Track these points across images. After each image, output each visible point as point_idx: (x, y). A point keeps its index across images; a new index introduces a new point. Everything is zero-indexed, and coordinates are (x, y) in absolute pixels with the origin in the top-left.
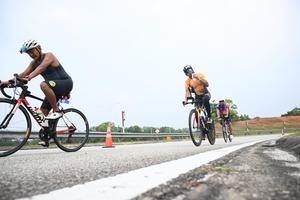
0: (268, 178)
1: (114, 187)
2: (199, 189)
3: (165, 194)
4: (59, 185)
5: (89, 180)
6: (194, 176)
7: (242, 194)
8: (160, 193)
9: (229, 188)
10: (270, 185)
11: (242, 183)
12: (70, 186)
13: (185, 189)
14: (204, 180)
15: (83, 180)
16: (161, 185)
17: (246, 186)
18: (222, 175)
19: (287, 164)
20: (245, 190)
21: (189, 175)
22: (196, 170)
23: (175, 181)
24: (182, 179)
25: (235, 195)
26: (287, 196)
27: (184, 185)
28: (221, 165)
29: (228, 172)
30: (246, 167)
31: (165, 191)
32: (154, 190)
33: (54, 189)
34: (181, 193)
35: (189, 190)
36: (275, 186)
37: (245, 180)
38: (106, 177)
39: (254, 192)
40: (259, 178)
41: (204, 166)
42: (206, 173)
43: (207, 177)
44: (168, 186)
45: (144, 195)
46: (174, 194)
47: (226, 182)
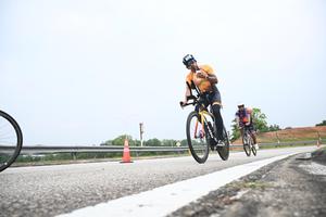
0: (308, 194)
2: (233, 208)
3: (197, 213)
6: (225, 193)
7: (282, 212)
8: (192, 212)
9: (267, 206)
10: (312, 203)
11: (280, 200)
13: (218, 207)
14: (238, 197)
15: (106, 198)
16: (191, 203)
17: (286, 204)
18: (257, 192)
20: (285, 208)
21: (219, 192)
22: (227, 186)
23: (206, 199)
24: (213, 196)
25: (274, 213)
27: (217, 203)
28: (254, 180)
29: (263, 188)
30: (282, 183)
31: (197, 209)
32: (184, 209)
33: (76, 208)
34: (215, 212)
35: (222, 209)
36: (318, 203)
37: (283, 197)
38: (129, 194)
39: (295, 210)
40: (299, 195)
41: (236, 182)
42: (238, 190)
43: (239, 195)
44: (199, 204)
45: (174, 214)
46: (207, 213)
47: (263, 199)
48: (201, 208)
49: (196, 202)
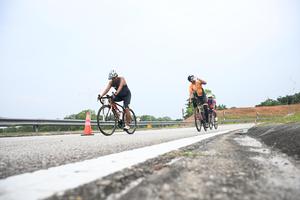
0: (230, 161)
1: (77, 172)
2: (160, 173)
3: (126, 178)
4: (20, 171)
5: (54, 166)
7: (200, 176)
8: (122, 176)
9: (190, 170)
10: (229, 167)
11: (204, 166)
12: (32, 171)
13: (148, 172)
14: (170, 164)
17: (207, 169)
18: (188, 159)
19: (252, 150)
20: (205, 172)
21: (156, 159)
22: (165, 155)
23: (141, 165)
24: (148, 163)
25: (193, 176)
26: (241, 178)
27: (148, 169)
29: (194, 156)
31: (127, 174)
32: (117, 173)
34: (142, 176)
35: (151, 173)
36: (234, 168)
37: (207, 164)
39: (212, 174)
40: (222, 161)
41: (173, 152)
42: (173, 158)
43: (173, 161)
44: (132, 170)
45: (104, 178)
46: (135, 177)
47: (190, 165)
48: (132, 173)
49: (130, 168)
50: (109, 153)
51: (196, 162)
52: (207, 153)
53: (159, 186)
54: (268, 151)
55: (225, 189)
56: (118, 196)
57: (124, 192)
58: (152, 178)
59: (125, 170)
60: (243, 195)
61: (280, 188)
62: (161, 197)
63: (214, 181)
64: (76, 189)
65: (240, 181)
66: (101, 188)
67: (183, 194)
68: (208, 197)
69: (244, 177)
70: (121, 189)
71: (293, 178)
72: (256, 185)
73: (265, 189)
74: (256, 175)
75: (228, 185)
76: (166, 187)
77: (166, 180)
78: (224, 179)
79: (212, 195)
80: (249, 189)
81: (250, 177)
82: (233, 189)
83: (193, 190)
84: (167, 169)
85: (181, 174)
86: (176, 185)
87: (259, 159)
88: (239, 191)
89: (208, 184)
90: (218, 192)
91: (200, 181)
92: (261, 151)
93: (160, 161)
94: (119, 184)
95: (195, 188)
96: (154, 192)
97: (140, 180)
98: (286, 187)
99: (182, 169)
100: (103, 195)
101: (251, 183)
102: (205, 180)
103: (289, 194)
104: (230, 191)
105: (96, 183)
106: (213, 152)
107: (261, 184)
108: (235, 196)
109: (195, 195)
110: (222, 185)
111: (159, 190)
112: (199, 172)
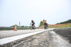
1: (9, 39)
3: (20, 41)
5: (4, 38)
10: (46, 38)
19: (52, 34)
26: (48, 40)
27: (27, 38)
29: (39, 35)
31: (21, 40)
32: (18, 40)
43: (33, 37)
44: (23, 39)
45: (15, 41)
46: (23, 40)
47: (37, 37)
48: (22, 39)
49: (22, 38)
50: (19, 35)
51: (39, 37)
52: (42, 35)
53: (28, 43)
54: (56, 34)
55: (43, 43)
56: (17, 45)
57: (19, 44)
58: (27, 41)
59: (21, 39)
60: (47, 44)
61: (56, 43)
62: (27, 45)
63: (41, 41)
64: (6, 44)
65: (47, 41)
66: (13, 43)
67: (33, 44)
68: (39, 45)
69: (49, 40)
70: (18, 43)
71: (59, 40)
72: (51, 42)
73: (52, 43)
74: (51, 39)
75: (44, 42)
76: (29, 43)
77: (30, 41)
78: (44, 41)
79: (40, 44)
80: (49, 43)
81: (50, 40)
82: (45, 43)
83: (35, 43)
84: (31, 39)
85: (34, 40)
86: (32, 42)
87: (53, 36)
88: (46, 43)
89: (40, 42)
90: (41, 44)
91: (38, 41)
92: (54, 34)
93: (30, 37)
94: (18, 42)
95: (36, 43)
96: (26, 44)
97: (24, 41)
98: (57, 42)
99: (35, 38)
100: (13, 45)
101: (49, 41)
102: (39, 41)
103: (57, 44)
104: (44, 43)
105: (12, 42)
106: (44, 34)
107: (52, 42)
108: (45, 44)
109: (36, 44)
110: (43, 42)
111: (27, 43)
112: (39, 39)
